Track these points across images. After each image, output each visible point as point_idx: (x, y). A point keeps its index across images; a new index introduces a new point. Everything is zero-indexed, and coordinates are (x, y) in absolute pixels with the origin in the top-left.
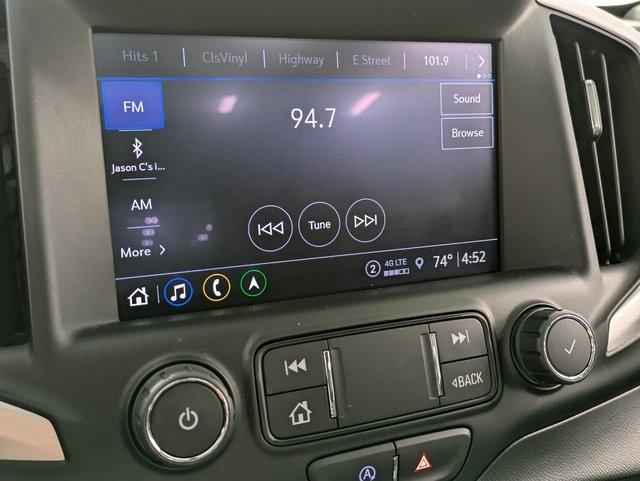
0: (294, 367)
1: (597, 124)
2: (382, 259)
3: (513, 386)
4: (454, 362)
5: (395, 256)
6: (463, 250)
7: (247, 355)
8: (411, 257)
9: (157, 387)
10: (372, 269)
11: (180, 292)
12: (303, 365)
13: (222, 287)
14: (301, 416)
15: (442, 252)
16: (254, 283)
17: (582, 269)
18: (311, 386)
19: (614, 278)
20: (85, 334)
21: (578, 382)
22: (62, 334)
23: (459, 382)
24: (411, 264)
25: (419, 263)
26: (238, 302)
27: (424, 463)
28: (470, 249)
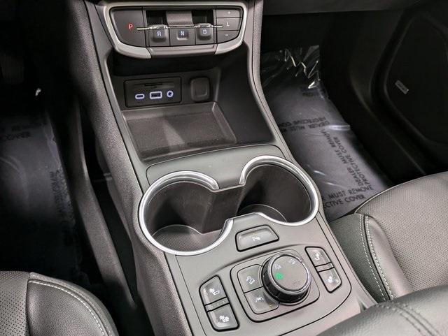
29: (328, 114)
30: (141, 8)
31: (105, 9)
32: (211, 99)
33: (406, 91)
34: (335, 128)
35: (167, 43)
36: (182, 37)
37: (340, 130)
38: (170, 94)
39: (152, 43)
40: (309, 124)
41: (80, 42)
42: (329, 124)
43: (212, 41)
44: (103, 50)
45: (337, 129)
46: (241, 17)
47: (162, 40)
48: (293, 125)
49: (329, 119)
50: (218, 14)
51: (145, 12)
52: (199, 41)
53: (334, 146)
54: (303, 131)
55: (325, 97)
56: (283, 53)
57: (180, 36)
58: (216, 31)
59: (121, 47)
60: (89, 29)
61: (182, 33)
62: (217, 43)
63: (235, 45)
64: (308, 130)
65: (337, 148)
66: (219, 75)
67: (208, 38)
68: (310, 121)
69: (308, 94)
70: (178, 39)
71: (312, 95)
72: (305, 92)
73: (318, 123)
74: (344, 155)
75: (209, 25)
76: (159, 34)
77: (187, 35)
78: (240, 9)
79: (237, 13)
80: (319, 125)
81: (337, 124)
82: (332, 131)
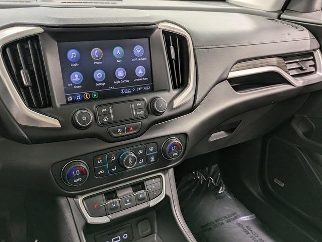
0: (104, 110)
1: (173, 56)
2: (125, 89)
3: (151, 114)
4: (137, 109)
5: (128, 88)
6: (144, 86)
7: (94, 108)
8: (131, 88)
9: (78, 113)
10: (122, 92)
11: (79, 98)
12: (106, 110)
13: (88, 96)
14: (106, 119)
15: (139, 87)
16: (95, 95)
17: (169, 91)
18: (108, 114)
19: (176, 92)
20: (62, 105)
21: (166, 114)
22: (58, 105)
23: (139, 113)
24: (132, 90)
25: (134, 90)
26: (92, 99)
27: (131, 129)
28: (146, 86)
29: (238, 209)
30: (101, 193)
31: (80, 200)
32: (152, 233)
33: (283, 185)
34: (245, 218)
35: (119, 209)
36: (128, 202)
37: (249, 219)
38: (125, 236)
39: (110, 212)
40: (226, 220)
41: (66, 223)
42: (240, 217)
43: (146, 200)
44: (80, 225)
45: (247, 219)
46: (162, 181)
47: (116, 208)
48: (215, 223)
49: (239, 213)
50: (147, 183)
51: (103, 195)
52: (138, 203)
53: (248, 233)
54: (223, 226)
55: (232, 197)
56: (196, 173)
57: (126, 203)
58: (148, 193)
59: (91, 220)
60: (71, 214)
61: (128, 201)
62: (150, 200)
63: (161, 198)
64: (226, 224)
65: (251, 234)
66: (155, 215)
67: (143, 199)
68: (226, 217)
69: (219, 197)
70: (126, 204)
71: (223, 197)
72: (216, 196)
73: (232, 218)
74: (257, 239)
75: (143, 191)
76: (114, 205)
77: (130, 201)
78: (160, 177)
79: (159, 179)
80: (234, 219)
81: (245, 216)
82: (243, 221)
